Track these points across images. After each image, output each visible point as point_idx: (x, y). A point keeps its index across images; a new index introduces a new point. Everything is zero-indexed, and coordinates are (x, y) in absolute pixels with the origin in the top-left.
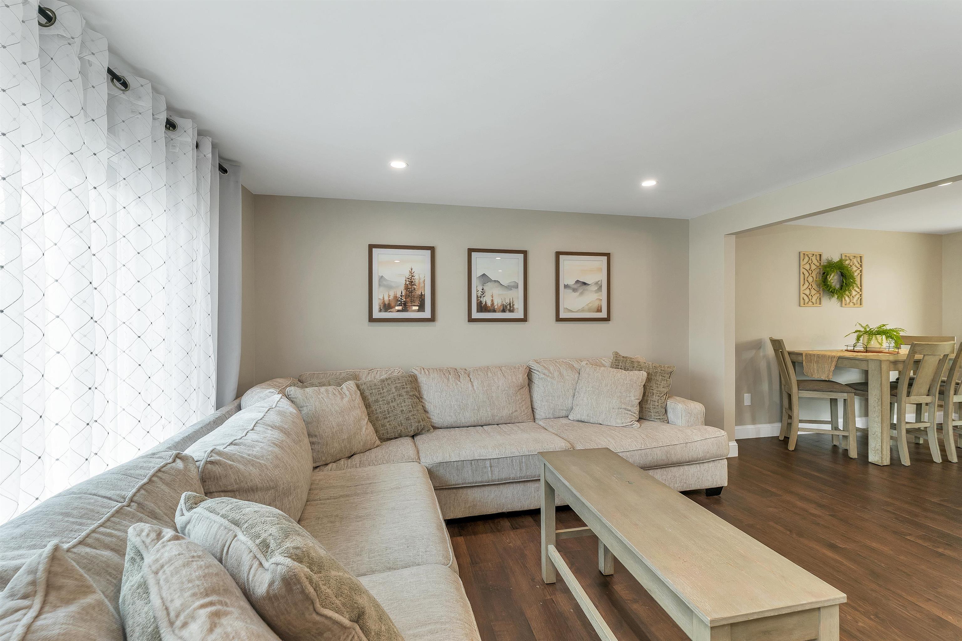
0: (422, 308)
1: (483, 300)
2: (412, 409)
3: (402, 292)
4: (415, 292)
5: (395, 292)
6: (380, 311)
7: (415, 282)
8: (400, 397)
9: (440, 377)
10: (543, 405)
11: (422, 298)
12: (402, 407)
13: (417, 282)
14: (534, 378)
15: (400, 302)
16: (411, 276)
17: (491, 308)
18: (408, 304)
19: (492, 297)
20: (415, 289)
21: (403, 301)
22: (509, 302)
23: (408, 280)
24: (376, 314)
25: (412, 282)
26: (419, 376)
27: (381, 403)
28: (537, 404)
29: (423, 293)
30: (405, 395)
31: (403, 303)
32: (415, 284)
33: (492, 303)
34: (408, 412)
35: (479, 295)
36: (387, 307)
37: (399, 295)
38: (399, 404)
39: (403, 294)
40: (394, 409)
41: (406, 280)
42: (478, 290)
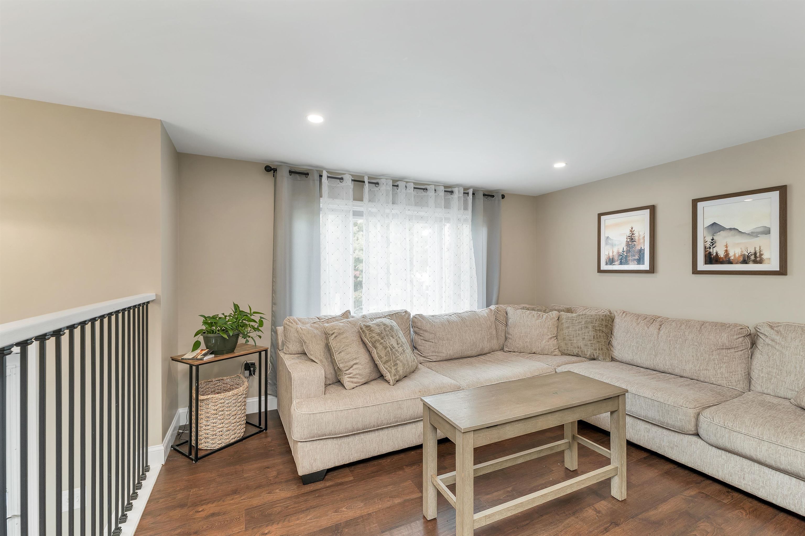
0: (640, 261)
1: (714, 252)
2: (592, 339)
3: (623, 248)
4: (636, 248)
5: (618, 249)
6: (607, 264)
7: (635, 239)
8: (586, 328)
9: (631, 321)
10: (761, 376)
11: (641, 252)
12: (585, 335)
13: (637, 238)
14: (758, 342)
15: (621, 257)
16: (631, 234)
17: (725, 259)
18: (628, 258)
19: (727, 247)
20: (635, 245)
21: (624, 255)
22: (753, 251)
23: (629, 238)
24: (604, 267)
25: (632, 239)
26: (616, 317)
27: (570, 329)
28: (754, 373)
29: (643, 248)
30: (591, 328)
31: (624, 258)
32: (635, 240)
33: (725, 253)
34: (588, 340)
35: (708, 246)
36: (611, 261)
37: (621, 251)
38: (584, 333)
39: (625, 250)
40: (578, 336)
41: (627, 238)
42: (706, 241)
